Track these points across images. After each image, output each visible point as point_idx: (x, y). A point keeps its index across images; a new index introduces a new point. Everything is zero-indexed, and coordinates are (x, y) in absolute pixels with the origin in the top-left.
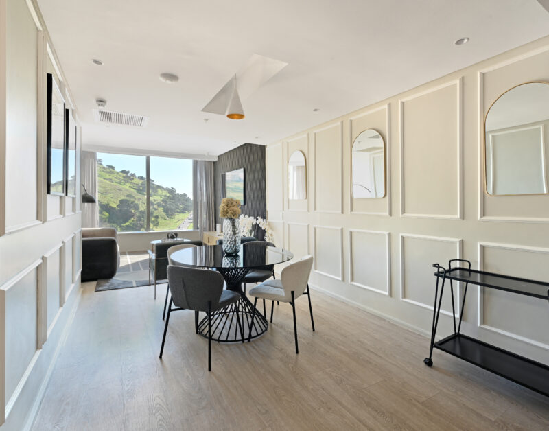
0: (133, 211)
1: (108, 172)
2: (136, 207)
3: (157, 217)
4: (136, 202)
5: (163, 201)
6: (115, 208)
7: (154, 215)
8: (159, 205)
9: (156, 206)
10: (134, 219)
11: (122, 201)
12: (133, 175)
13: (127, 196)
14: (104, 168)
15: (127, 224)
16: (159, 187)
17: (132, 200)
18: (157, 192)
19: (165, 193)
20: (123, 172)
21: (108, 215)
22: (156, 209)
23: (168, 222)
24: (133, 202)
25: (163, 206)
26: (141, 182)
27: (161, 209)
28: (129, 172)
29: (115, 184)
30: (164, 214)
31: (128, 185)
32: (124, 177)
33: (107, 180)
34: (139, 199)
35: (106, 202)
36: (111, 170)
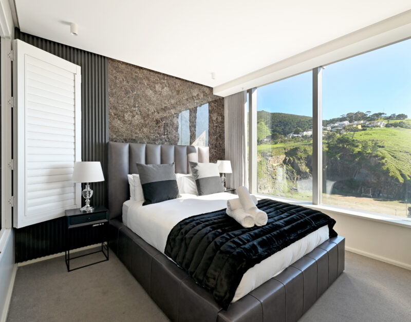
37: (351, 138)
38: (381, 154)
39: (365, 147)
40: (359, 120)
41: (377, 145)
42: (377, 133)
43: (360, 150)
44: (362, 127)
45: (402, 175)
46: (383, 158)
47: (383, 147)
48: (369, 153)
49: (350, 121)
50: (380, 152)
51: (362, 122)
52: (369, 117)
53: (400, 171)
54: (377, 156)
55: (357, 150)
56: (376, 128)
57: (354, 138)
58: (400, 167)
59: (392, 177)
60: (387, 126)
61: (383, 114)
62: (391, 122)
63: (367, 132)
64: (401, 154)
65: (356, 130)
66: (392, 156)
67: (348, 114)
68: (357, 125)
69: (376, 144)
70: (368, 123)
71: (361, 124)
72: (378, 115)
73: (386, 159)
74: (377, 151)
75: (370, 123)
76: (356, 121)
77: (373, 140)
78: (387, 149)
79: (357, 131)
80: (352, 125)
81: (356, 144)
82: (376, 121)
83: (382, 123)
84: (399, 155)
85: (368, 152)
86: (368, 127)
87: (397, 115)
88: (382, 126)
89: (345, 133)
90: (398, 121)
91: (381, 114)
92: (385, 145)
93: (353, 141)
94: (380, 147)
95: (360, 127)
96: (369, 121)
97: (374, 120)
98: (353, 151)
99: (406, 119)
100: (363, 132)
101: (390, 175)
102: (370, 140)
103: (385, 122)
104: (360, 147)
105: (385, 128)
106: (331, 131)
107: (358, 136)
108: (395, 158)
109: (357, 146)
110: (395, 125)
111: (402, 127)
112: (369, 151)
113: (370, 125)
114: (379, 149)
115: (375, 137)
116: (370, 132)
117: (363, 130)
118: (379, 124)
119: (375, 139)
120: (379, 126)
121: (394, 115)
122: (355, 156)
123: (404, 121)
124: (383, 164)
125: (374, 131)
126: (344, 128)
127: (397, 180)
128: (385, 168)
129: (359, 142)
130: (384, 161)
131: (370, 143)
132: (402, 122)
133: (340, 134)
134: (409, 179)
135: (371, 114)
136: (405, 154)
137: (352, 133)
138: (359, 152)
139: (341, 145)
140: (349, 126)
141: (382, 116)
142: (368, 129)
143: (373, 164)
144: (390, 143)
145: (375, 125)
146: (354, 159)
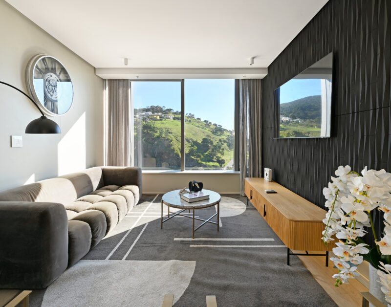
0: (210, 145)
1: (197, 122)
2: (212, 143)
3: (223, 149)
4: (211, 140)
5: (227, 139)
6: (200, 144)
7: (222, 148)
8: (225, 141)
9: (223, 142)
10: (210, 150)
11: (204, 139)
12: (210, 123)
13: (207, 136)
14: (195, 120)
15: (206, 153)
16: (225, 130)
17: (210, 138)
18: (223, 133)
19: (228, 134)
20: (205, 121)
21: (196, 147)
22: (223, 144)
23: (230, 153)
24: (210, 140)
25: (227, 142)
26: (215, 127)
27: (226, 144)
28: (208, 121)
29: (200, 129)
30: (228, 147)
31: (208, 129)
32: (205, 125)
33: (197, 127)
34: (213, 138)
35: (195, 140)
36: (199, 120)
37: (152, 125)
38: (170, 138)
39: (161, 133)
40: (158, 112)
44: (160, 117)
46: (171, 141)
47: (171, 133)
48: (164, 138)
49: (153, 113)
50: (170, 136)
51: (160, 114)
52: (164, 111)
53: (180, 149)
54: (168, 139)
55: (157, 134)
56: (168, 120)
57: (155, 126)
58: (180, 147)
59: (176, 154)
60: (174, 118)
62: (176, 116)
63: (163, 121)
65: (156, 120)
66: (176, 140)
67: (151, 107)
68: (157, 116)
69: (167, 131)
70: (163, 115)
72: (170, 110)
73: (173, 142)
74: (168, 136)
76: (156, 112)
77: (166, 128)
78: (174, 135)
80: (154, 115)
81: (156, 130)
82: (167, 115)
83: (171, 116)
88: (171, 119)
89: (149, 121)
90: (180, 116)
91: (171, 110)
92: (173, 132)
93: (154, 128)
94: (170, 133)
95: (158, 118)
96: (164, 114)
97: (166, 113)
98: (154, 135)
101: (175, 152)
102: (164, 128)
103: (173, 116)
104: (158, 132)
105: (173, 120)
106: (139, 119)
107: (158, 124)
109: (156, 132)
112: (164, 136)
113: (165, 117)
114: (169, 134)
115: (167, 125)
116: (165, 122)
117: (161, 120)
119: (167, 127)
120: (169, 118)
122: (154, 139)
124: (171, 145)
125: (167, 122)
126: (148, 117)
127: (178, 155)
128: (172, 148)
129: (158, 129)
130: (172, 143)
131: (164, 130)
133: (146, 121)
135: (165, 109)
137: (154, 121)
138: (158, 136)
139: (146, 131)
140: (152, 116)
142: (164, 119)
143: (166, 146)
144: (175, 130)
145: (167, 117)
146: (154, 142)
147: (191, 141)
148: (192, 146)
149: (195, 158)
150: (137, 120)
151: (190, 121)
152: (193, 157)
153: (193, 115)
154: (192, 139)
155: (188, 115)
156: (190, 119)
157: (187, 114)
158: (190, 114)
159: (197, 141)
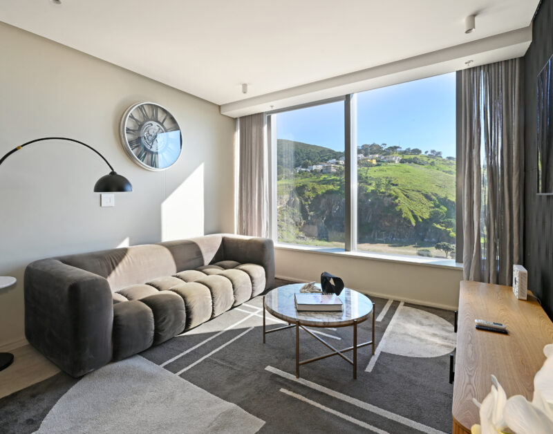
1: (448, 164)
6: (452, 202)
14: (444, 160)
21: (446, 209)
33: (447, 172)
35: (443, 196)
36: (452, 161)
37: (364, 174)
38: (394, 193)
39: (378, 185)
40: (375, 153)
41: (390, 183)
42: (391, 169)
43: (373, 189)
44: (377, 161)
45: (415, 217)
46: (396, 198)
47: (396, 185)
48: (383, 193)
49: (365, 155)
50: (394, 190)
51: (377, 156)
52: (384, 151)
53: (412, 212)
54: (390, 195)
55: (371, 188)
56: (391, 164)
57: (368, 175)
58: (412, 208)
59: (405, 219)
60: (402, 162)
61: (398, 147)
62: (406, 157)
63: (381, 167)
64: (414, 193)
66: (406, 195)
67: (363, 146)
68: (372, 159)
69: (390, 181)
70: (383, 157)
71: (376, 159)
73: (399, 199)
74: (391, 190)
75: (385, 158)
76: (371, 154)
77: (387, 178)
78: (401, 188)
79: (372, 166)
80: (367, 159)
81: (370, 182)
82: (391, 156)
83: (397, 158)
84: (412, 194)
85: (381, 191)
86: (383, 162)
87: (411, 149)
88: (397, 162)
90: (413, 156)
91: (396, 148)
92: (399, 183)
93: (367, 178)
94: (393, 185)
95: (374, 162)
96: (384, 155)
97: (389, 154)
98: (368, 189)
99: (421, 154)
100: (377, 168)
101: (403, 216)
102: (384, 177)
103: (400, 157)
104: (374, 185)
105: (400, 164)
107: (373, 172)
108: (408, 197)
109: (370, 184)
110: (410, 161)
111: (416, 163)
112: (383, 190)
113: (385, 160)
114: (393, 187)
115: (390, 173)
116: (385, 168)
117: (378, 165)
118: (394, 158)
119: (389, 177)
120: (393, 162)
121: (409, 149)
122: (368, 196)
123: (418, 157)
124: (397, 205)
125: (389, 167)
127: (409, 222)
128: (397, 209)
129: (372, 179)
130: (397, 201)
131: (384, 181)
132: (416, 158)
134: (421, 220)
135: (386, 147)
136: (417, 194)
137: (366, 168)
138: (372, 190)
140: (363, 160)
141: (398, 149)
142: (383, 164)
143: (386, 205)
144: (404, 180)
145: (390, 159)
146: (368, 199)
147: (434, 197)
148: (438, 206)
149: (444, 228)
150: (340, 168)
151: (432, 164)
152: (438, 226)
153: (439, 153)
154: (436, 195)
155: (429, 153)
156: (432, 160)
157: (426, 152)
158: (433, 151)
159: (446, 198)
